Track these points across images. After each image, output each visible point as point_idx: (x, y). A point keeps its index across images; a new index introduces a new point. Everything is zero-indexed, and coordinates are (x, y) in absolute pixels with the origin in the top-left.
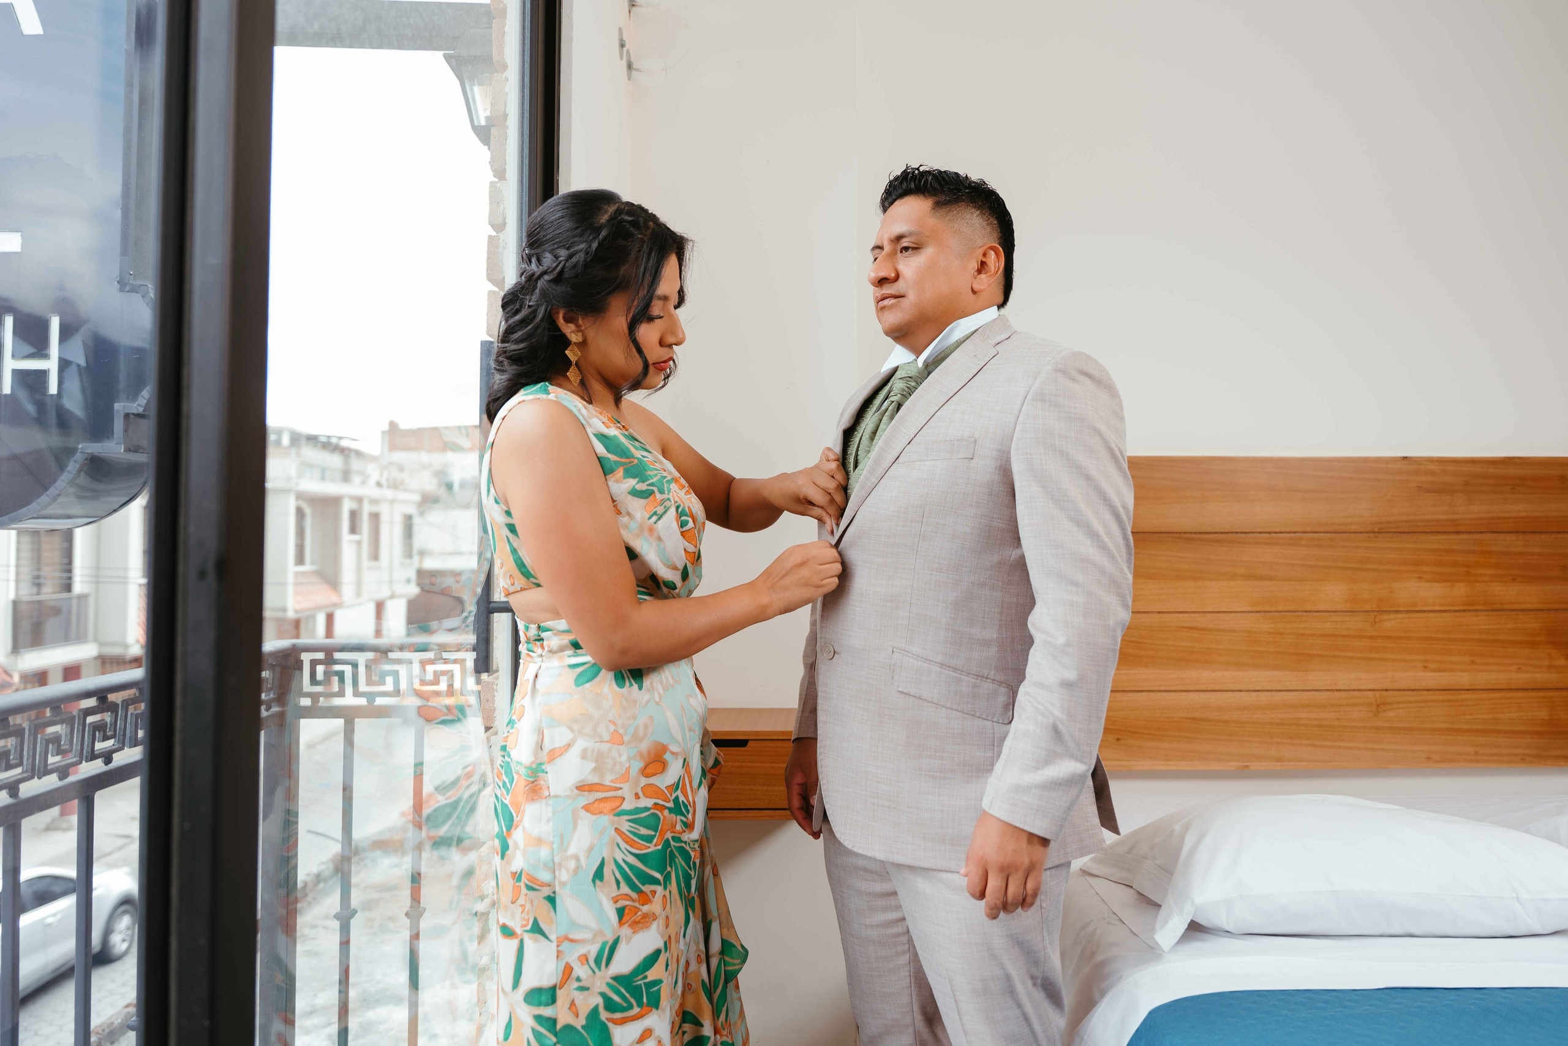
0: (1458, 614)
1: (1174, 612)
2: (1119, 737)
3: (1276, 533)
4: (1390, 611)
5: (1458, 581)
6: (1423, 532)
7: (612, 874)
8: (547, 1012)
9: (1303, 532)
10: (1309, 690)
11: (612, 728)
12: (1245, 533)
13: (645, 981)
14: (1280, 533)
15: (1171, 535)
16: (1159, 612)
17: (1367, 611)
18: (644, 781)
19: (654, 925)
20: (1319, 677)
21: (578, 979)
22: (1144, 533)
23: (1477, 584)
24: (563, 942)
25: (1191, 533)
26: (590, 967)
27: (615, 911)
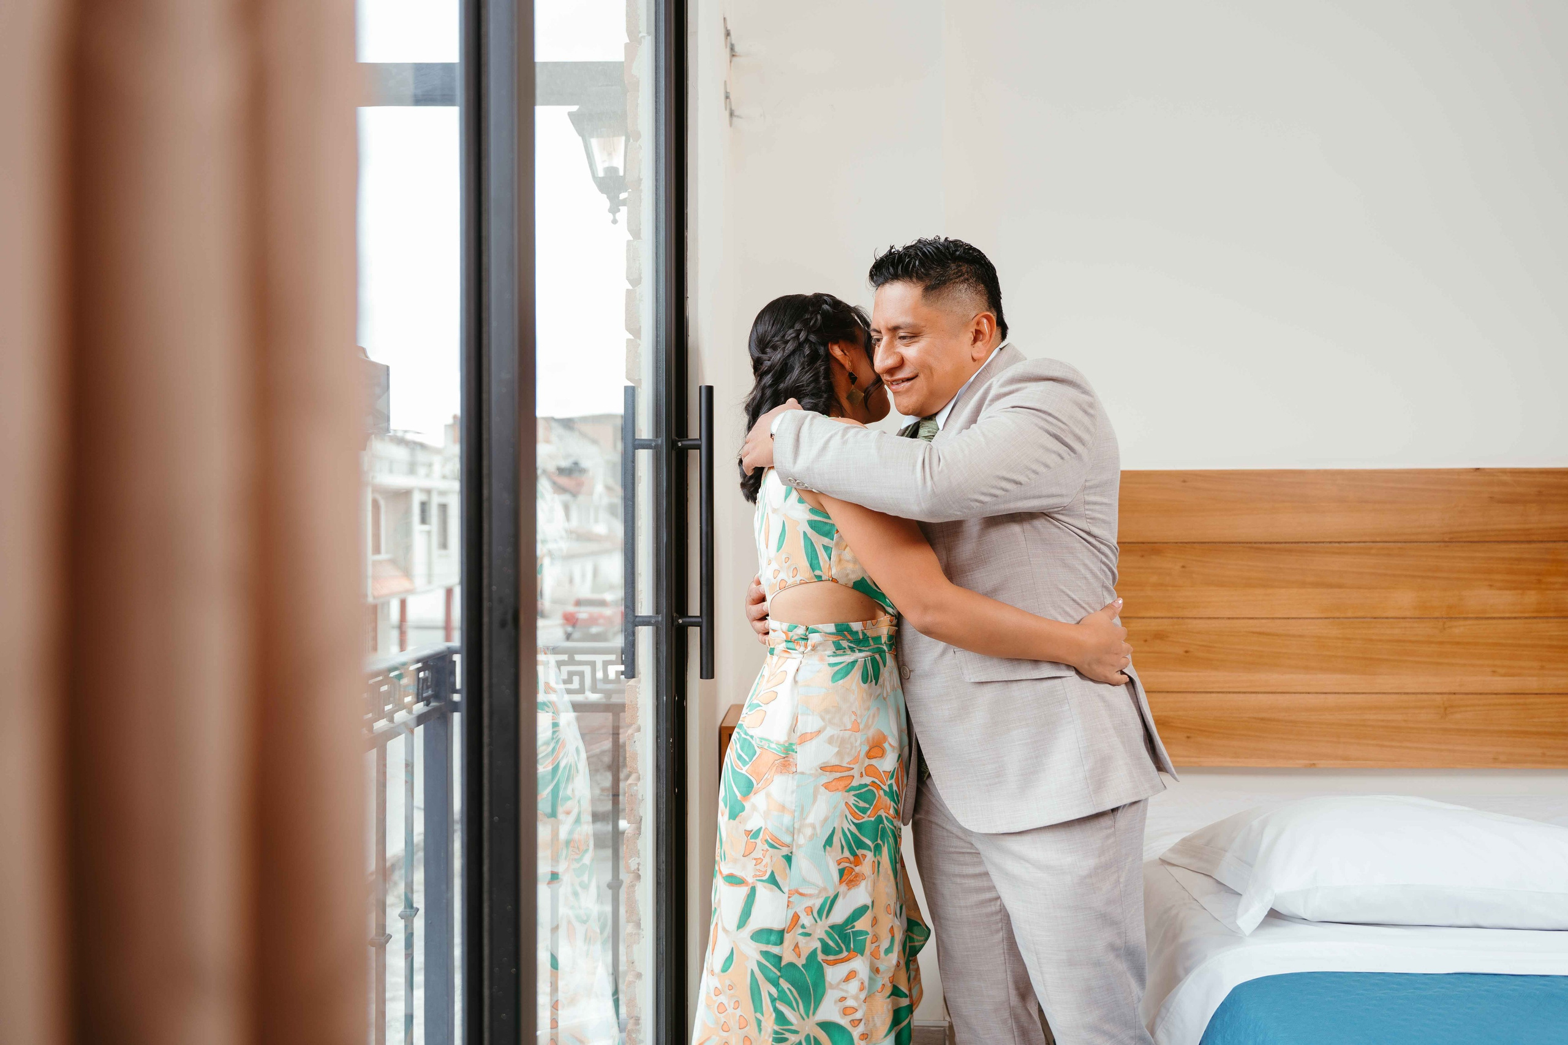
0: (1526, 621)
1: (1243, 618)
2: (1189, 735)
3: (1346, 542)
4: (1459, 618)
5: (1529, 589)
6: (1495, 542)
7: (839, 841)
8: (776, 950)
9: (1373, 542)
10: (1377, 693)
11: (853, 717)
12: (1315, 543)
13: (853, 930)
14: (1350, 542)
15: (1242, 545)
16: (1229, 618)
17: (1437, 618)
18: (867, 762)
19: (863, 884)
20: (1387, 681)
21: (803, 927)
22: (1215, 543)
23: (1548, 592)
24: (794, 894)
25: (1261, 543)
26: (814, 918)
27: (838, 871)
